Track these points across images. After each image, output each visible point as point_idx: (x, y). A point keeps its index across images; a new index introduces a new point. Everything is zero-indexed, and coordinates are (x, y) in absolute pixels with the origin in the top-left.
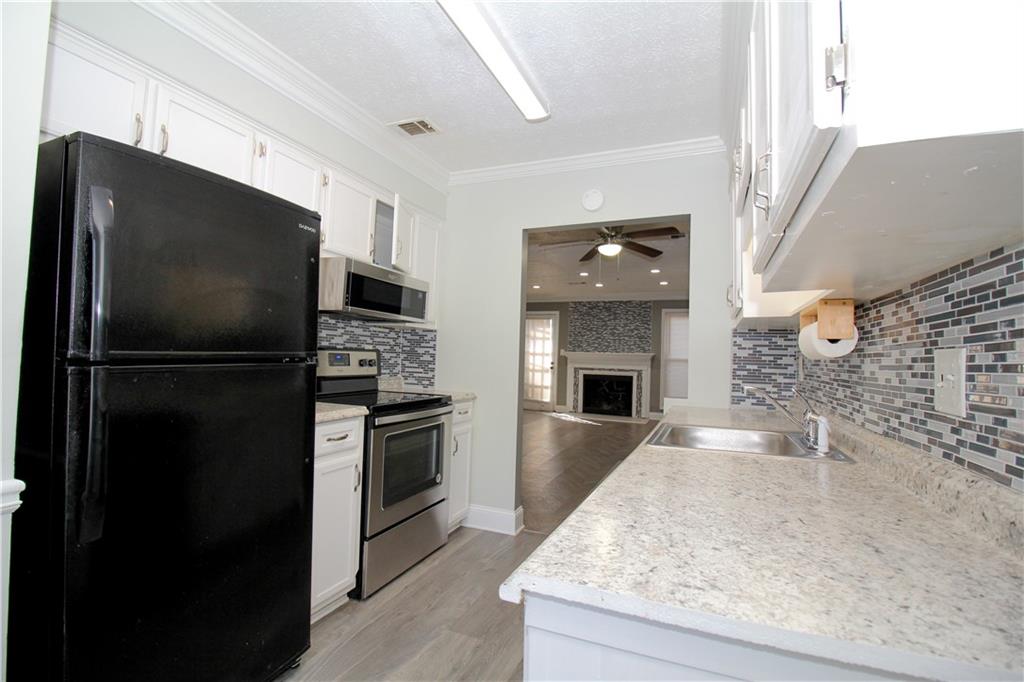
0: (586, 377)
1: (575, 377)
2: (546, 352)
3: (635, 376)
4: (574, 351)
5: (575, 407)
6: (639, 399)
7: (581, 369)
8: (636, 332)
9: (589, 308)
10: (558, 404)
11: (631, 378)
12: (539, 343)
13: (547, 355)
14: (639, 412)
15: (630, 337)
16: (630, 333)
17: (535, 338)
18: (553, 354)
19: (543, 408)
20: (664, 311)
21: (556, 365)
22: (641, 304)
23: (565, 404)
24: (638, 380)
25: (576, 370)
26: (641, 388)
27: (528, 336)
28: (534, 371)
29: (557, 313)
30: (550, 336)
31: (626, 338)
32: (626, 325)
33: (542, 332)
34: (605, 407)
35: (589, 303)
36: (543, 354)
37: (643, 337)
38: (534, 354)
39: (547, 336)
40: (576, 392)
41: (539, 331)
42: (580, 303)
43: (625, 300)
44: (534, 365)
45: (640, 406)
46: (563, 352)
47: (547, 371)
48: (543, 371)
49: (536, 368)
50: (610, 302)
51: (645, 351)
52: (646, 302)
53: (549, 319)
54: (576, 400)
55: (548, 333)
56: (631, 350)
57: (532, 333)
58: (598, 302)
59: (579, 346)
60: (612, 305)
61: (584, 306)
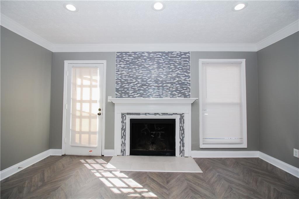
0: (132, 120)
1: (122, 122)
2: (93, 99)
3: (177, 119)
4: (121, 97)
5: (123, 152)
6: (182, 140)
7: (128, 114)
8: (177, 79)
9: (135, 58)
10: (106, 148)
11: (174, 120)
12: (86, 90)
13: (95, 102)
14: (182, 152)
15: (172, 84)
16: (172, 81)
17: (82, 86)
18: (101, 101)
19: (92, 154)
20: (201, 61)
21: (103, 112)
22: (181, 54)
23: (113, 148)
24: (180, 122)
25: (123, 116)
26: (183, 130)
27: (75, 85)
28: (81, 117)
29: (105, 62)
30: (98, 84)
31: (169, 85)
32: (168, 73)
33: (90, 80)
34: (151, 149)
35: (135, 53)
36: (91, 102)
37: (183, 84)
38: (81, 101)
39: (94, 83)
40: (123, 136)
41: (86, 79)
42: (126, 53)
43: (167, 51)
44: (81, 111)
45: (183, 146)
46: (110, 99)
47: (95, 117)
48: (90, 117)
49: (84, 114)
50: (155, 53)
51: (185, 96)
52: (185, 53)
53: (97, 67)
54: (123, 144)
55: (96, 81)
56: (173, 95)
57: (79, 81)
58: (143, 53)
59: (126, 93)
60: (155, 56)
61: (130, 55)
